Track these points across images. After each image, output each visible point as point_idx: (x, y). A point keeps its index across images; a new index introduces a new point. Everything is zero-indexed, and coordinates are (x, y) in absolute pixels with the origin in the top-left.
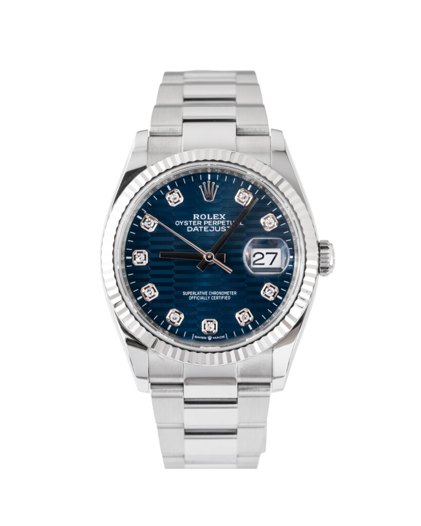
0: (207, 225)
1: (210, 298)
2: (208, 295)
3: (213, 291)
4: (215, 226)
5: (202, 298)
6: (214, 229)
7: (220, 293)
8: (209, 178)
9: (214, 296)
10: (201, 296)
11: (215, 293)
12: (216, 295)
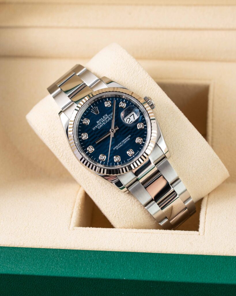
0: (103, 122)
2: (122, 143)
3: (122, 141)
4: (106, 120)
5: (121, 146)
6: (107, 121)
7: (125, 139)
8: (92, 107)
9: (124, 142)
11: (123, 141)
12: (124, 141)
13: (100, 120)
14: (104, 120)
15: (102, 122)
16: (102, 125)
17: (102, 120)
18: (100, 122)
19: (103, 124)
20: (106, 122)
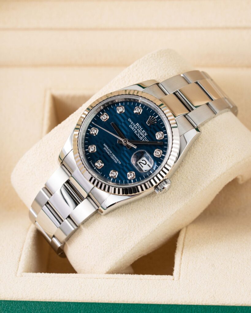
1: (111, 156)
2: (111, 154)
3: (114, 154)
4: (140, 134)
5: (108, 153)
7: (116, 158)
8: (156, 117)
9: (113, 156)
10: (109, 151)
11: (114, 156)
12: (113, 157)
13: (140, 127)
14: (139, 131)
15: (137, 129)
16: (134, 129)
17: (140, 129)
18: (138, 127)
19: (135, 131)
20: (138, 134)
